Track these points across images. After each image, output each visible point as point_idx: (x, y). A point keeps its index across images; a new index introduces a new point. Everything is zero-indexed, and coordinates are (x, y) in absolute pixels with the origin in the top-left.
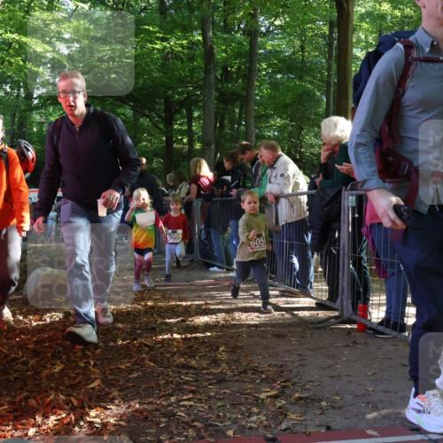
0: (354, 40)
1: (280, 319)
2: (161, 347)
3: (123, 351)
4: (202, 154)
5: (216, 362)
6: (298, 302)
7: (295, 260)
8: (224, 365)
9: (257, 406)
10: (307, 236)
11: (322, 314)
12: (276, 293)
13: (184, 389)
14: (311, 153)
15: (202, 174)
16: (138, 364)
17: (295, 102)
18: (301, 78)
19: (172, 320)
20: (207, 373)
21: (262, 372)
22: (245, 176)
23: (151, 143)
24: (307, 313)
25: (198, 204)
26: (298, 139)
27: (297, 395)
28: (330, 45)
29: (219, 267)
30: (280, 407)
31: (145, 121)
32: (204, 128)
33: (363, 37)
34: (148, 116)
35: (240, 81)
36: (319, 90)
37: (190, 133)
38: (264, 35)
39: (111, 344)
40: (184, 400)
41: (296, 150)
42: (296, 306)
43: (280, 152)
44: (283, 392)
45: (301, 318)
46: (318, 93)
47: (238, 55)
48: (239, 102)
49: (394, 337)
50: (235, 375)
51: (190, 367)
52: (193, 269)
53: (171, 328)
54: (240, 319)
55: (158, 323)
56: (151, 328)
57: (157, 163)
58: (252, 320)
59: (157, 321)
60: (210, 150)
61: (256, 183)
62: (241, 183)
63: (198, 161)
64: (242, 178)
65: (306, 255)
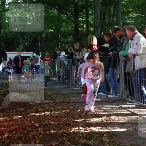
2: (73, 135)
3: (53, 136)
4: (94, 33)
5: (102, 143)
8: (107, 144)
12: (134, 106)
15: (94, 43)
16: (62, 143)
19: (79, 120)
22: (116, 44)
23: (67, 28)
29: (103, 93)
31: (64, 17)
32: (95, 20)
34: (65, 14)
37: (87, 22)
39: (48, 132)
43: (136, 31)
48: (113, 5)
51: (88, 145)
53: (78, 124)
54: (114, 120)
55: (72, 121)
56: (68, 124)
57: (70, 38)
58: (121, 120)
59: (71, 120)
60: (98, 31)
61: (123, 48)
62: (114, 49)
63: (91, 37)
64: (115, 45)
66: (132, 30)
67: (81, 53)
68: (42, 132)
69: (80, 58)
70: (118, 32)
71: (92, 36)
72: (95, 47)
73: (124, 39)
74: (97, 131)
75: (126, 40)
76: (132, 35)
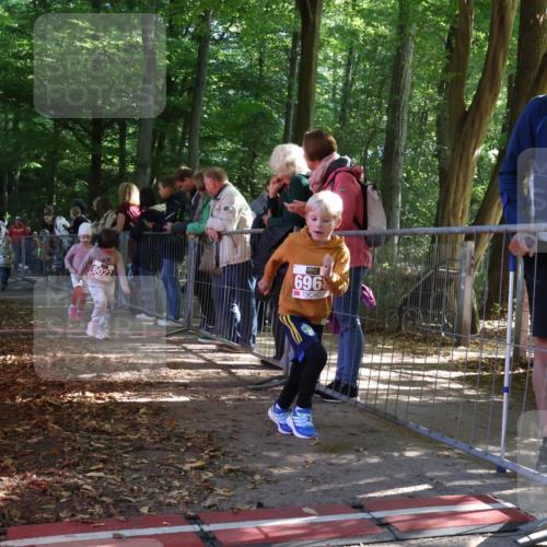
0: (320, 57)
1: (214, 378)
2: (68, 408)
3: (22, 411)
4: (135, 179)
5: (134, 427)
6: (237, 359)
7: (236, 309)
8: (144, 430)
9: (179, 479)
10: (252, 281)
11: (264, 373)
12: (213, 347)
13: (93, 457)
15: (131, 202)
16: (39, 427)
17: (248, 124)
18: (257, 97)
20: (122, 440)
21: (189, 440)
22: (183, 207)
23: (74, 161)
24: (246, 372)
25: (125, 238)
26: (250, 168)
27: (227, 467)
28: (292, 60)
30: (206, 481)
31: (67, 135)
32: (139, 146)
33: (331, 54)
34: (71, 129)
35: (185, 94)
36: (278, 113)
37: (121, 152)
38: (217, 42)
39: (8, 401)
40: (93, 471)
41: (246, 181)
42: (234, 363)
43: (227, 182)
44: (211, 464)
45: (239, 378)
46: (276, 116)
47: (183, 64)
48: (182, 120)
49: (344, 402)
50: (156, 442)
51: (102, 432)
54: (167, 376)
56: (59, 384)
57: (79, 186)
58: (182, 377)
60: (145, 174)
61: (195, 217)
62: (178, 216)
63: (127, 186)
64: (179, 209)
65: (250, 304)
66: (218, 178)
67: (102, 221)
70: (188, 179)
71: (129, 184)
72: (135, 211)
73: (198, 197)
74: (125, 400)
75: (203, 199)
76: (217, 190)
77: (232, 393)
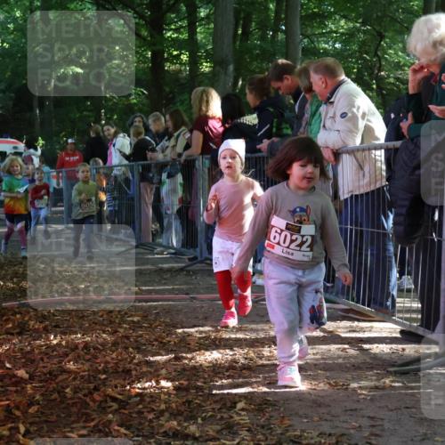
1: (339, 357)
2: (138, 404)
3: (74, 409)
4: (213, 81)
5: (231, 428)
6: (370, 329)
8: (244, 434)
10: (387, 217)
11: (410, 349)
14: (397, 79)
15: (210, 113)
19: (158, 358)
22: (281, 117)
24: (385, 348)
26: (376, 55)
32: (216, 36)
37: (191, 45)
41: (371, 75)
42: (366, 335)
43: (343, 77)
45: (375, 357)
51: (187, 437)
52: (195, 272)
53: (157, 370)
54: (272, 356)
55: (135, 361)
56: (123, 371)
57: (136, 96)
59: (134, 358)
60: (226, 73)
61: (301, 130)
62: (274, 130)
63: (204, 91)
64: (275, 120)
65: (385, 249)
66: (330, 72)
68: (38, 397)
69: (168, 159)
70: (288, 77)
71: (206, 88)
72: (216, 126)
73: (305, 101)
75: (311, 105)
77: (366, 378)
